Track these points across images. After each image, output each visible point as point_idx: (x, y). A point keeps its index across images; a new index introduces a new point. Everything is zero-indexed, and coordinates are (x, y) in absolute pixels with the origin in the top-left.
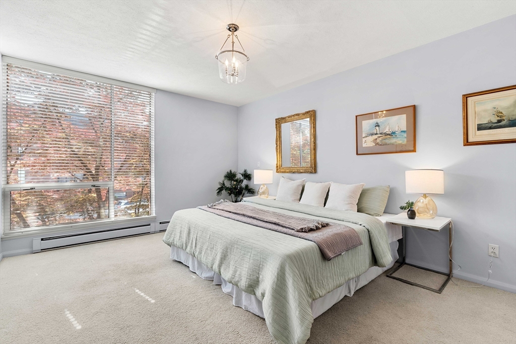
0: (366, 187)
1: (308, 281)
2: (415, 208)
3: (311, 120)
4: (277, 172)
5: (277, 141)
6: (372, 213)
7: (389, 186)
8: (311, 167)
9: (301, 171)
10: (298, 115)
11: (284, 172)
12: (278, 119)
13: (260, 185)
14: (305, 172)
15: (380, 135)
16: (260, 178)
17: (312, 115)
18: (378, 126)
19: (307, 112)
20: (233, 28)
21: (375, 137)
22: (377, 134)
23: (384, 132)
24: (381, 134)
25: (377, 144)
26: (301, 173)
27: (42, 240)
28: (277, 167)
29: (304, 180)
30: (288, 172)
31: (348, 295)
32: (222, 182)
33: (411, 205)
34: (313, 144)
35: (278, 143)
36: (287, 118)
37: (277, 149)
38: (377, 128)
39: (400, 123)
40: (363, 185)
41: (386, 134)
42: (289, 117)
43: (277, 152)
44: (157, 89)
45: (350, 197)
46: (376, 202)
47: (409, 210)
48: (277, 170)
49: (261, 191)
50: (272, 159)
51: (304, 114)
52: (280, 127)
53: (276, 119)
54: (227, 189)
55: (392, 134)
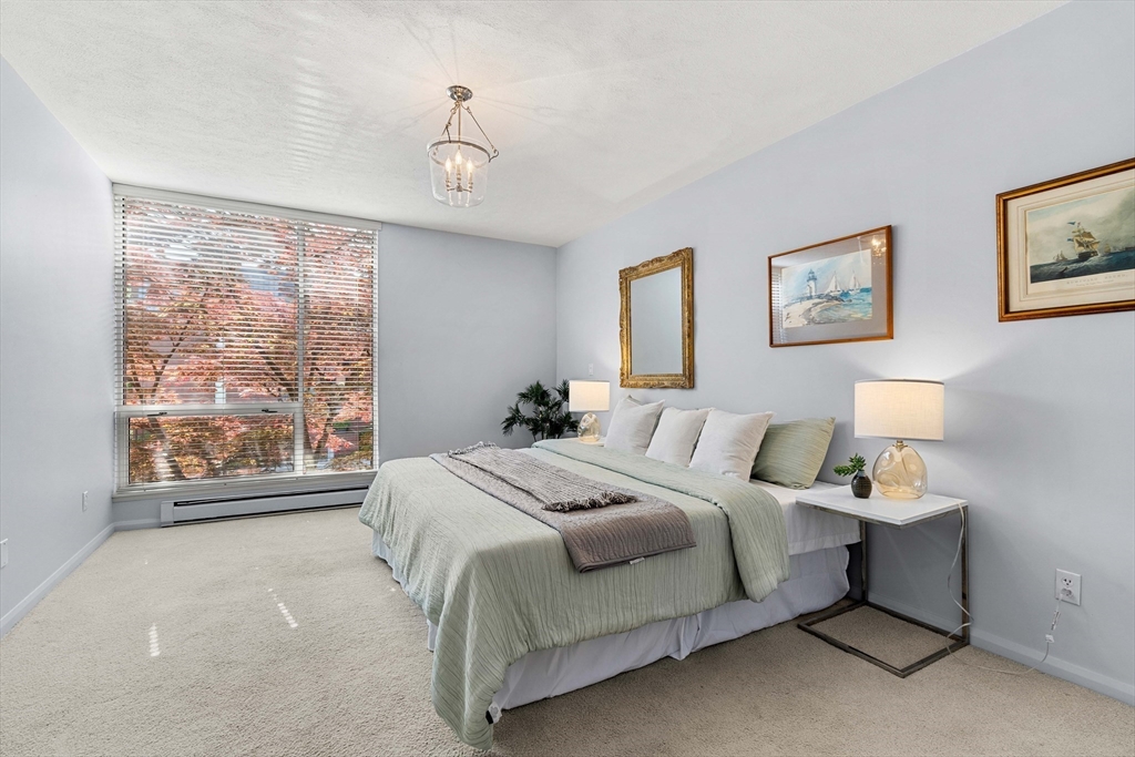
0: (774, 421)
1: (524, 608)
2: (868, 472)
3: (683, 270)
4: (621, 386)
5: (621, 320)
6: (786, 481)
7: (833, 419)
8: (684, 375)
9: (666, 383)
10: (659, 260)
11: (635, 386)
12: (624, 270)
13: (583, 414)
14: (674, 386)
15: (817, 300)
16: (584, 397)
17: (686, 260)
18: (814, 279)
19: (677, 254)
20: (461, 94)
21: (808, 304)
22: (810, 298)
23: (826, 293)
24: (819, 297)
25: (811, 321)
26: (665, 387)
27: (176, 504)
28: (622, 374)
29: (661, 404)
30: (641, 387)
31: (674, 656)
32: (514, 407)
33: (859, 463)
34: (687, 324)
35: (625, 323)
36: (641, 269)
37: (622, 336)
38: (812, 283)
39: (858, 268)
40: (770, 416)
41: (831, 298)
42: (644, 265)
43: (622, 342)
44: (382, 223)
45: (737, 442)
46: (798, 457)
47: (855, 478)
48: (622, 380)
49: (583, 425)
50: (612, 357)
51: (670, 258)
52: (628, 288)
53: (620, 272)
54: (527, 421)
55: (843, 297)
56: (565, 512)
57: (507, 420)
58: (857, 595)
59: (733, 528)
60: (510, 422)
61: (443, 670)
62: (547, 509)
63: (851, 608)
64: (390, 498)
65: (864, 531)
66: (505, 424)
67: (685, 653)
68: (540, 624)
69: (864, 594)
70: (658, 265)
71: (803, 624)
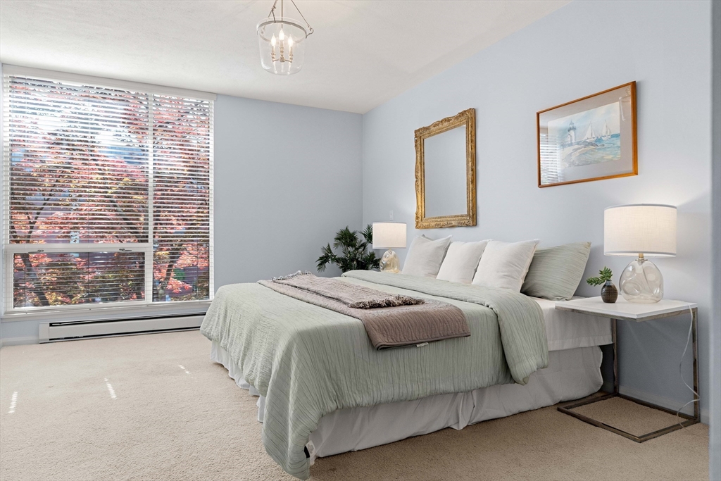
0: (541, 247)
1: (333, 376)
2: (614, 282)
3: (467, 128)
4: (417, 227)
5: (416, 172)
6: (550, 295)
7: (590, 244)
8: (469, 215)
9: (454, 223)
10: (447, 120)
11: (428, 227)
12: (419, 130)
13: (385, 250)
14: (460, 225)
15: (576, 147)
16: (386, 235)
17: (469, 119)
18: (574, 129)
19: (462, 114)
22: (571, 144)
23: (584, 140)
24: (578, 144)
25: (572, 164)
26: (453, 227)
27: (51, 325)
28: (417, 218)
29: (449, 239)
30: (433, 228)
31: (454, 427)
32: (326, 247)
33: (607, 274)
34: (470, 172)
35: (419, 174)
36: (432, 128)
37: (417, 185)
38: (572, 133)
39: (611, 116)
40: (537, 243)
41: (587, 144)
42: (435, 125)
43: (417, 190)
44: (217, 94)
45: (509, 264)
46: (557, 277)
47: (604, 286)
48: (417, 223)
49: (384, 260)
50: (411, 206)
51: (457, 118)
52: (422, 145)
53: (416, 131)
54: (338, 260)
56: (366, 309)
57: (321, 258)
58: (610, 388)
59: (501, 324)
60: (324, 260)
61: (271, 420)
62: (352, 307)
63: (604, 398)
64: (226, 311)
65: (615, 335)
66: (319, 262)
67: (462, 425)
68: (346, 388)
69: (616, 388)
70: (446, 124)
71: (562, 407)
